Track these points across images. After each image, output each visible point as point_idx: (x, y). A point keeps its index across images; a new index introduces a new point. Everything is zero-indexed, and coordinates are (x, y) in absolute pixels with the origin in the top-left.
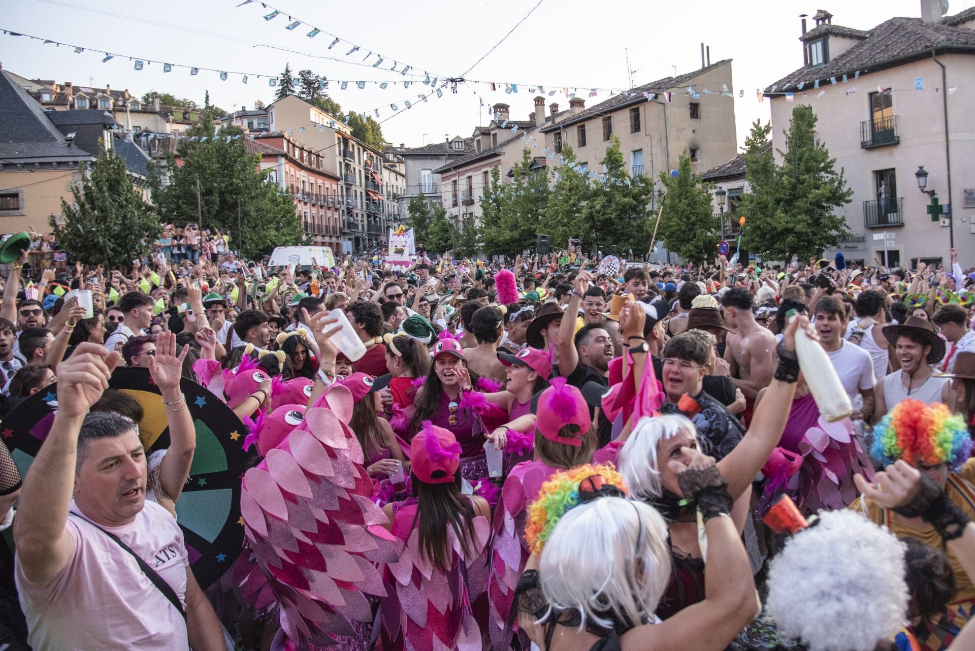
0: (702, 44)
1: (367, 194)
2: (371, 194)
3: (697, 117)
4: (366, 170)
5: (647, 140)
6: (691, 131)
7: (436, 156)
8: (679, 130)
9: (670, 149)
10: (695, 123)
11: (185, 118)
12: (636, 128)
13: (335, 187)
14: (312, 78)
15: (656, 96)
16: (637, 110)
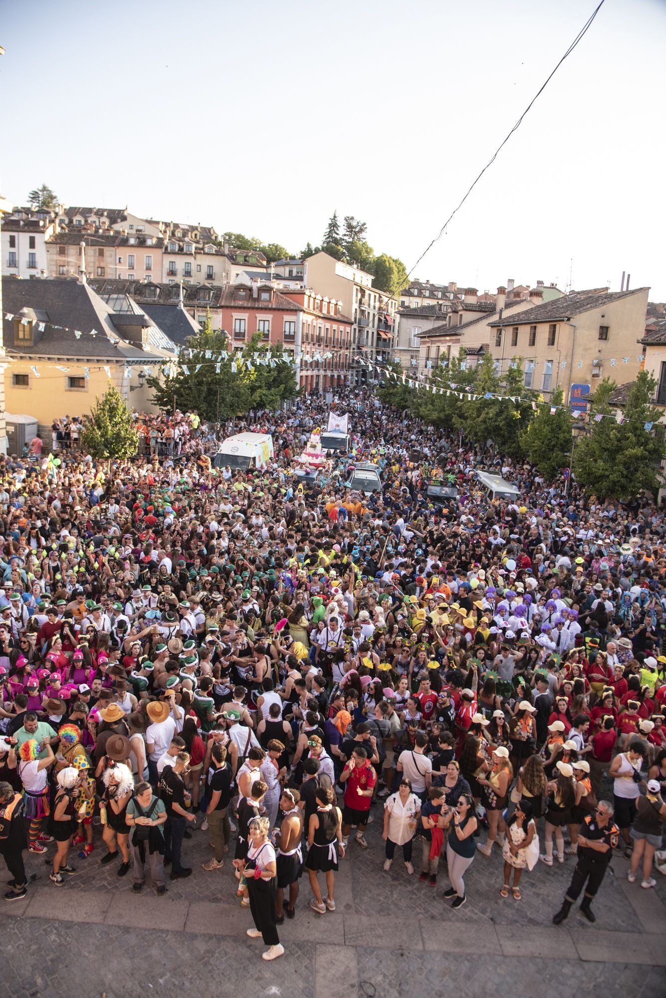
0: (624, 273)
1: (378, 334)
2: (382, 334)
3: (606, 339)
4: (380, 314)
5: (557, 354)
6: (597, 350)
7: (426, 317)
8: (585, 350)
9: (574, 365)
10: (602, 344)
11: (245, 260)
12: (552, 342)
13: (348, 329)
14: (354, 224)
15: (569, 319)
16: (555, 326)
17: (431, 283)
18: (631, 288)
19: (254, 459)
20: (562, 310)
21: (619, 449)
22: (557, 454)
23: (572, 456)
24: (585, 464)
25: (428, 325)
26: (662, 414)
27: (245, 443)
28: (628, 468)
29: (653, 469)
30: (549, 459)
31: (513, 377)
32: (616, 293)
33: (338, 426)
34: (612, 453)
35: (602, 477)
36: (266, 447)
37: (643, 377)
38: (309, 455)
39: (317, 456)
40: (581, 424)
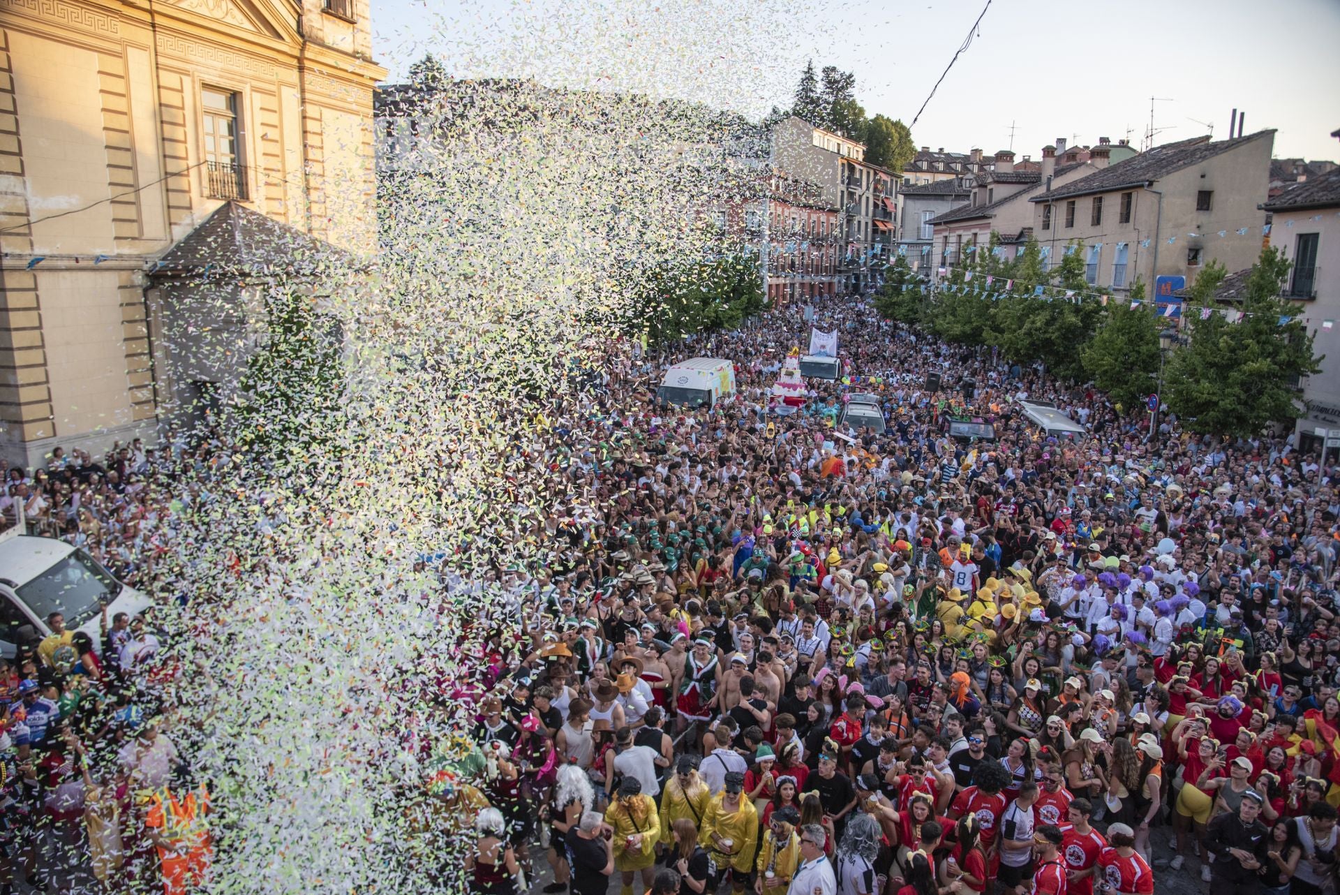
0: (1234, 111)
1: (874, 225)
2: (879, 224)
3: (1207, 209)
4: (876, 197)
5: (1134, 235)
6: (1194, 226)
7: (941, 197)
8: (1176, 227)
9: (1160, 249)
10: (1203, 217)
12: (1125, 218)
13: (833, 220)
14: (836, 76)
15: (1151, 184)
16: (1129, 196)
17: (946, 151)
18: (1245, 133)
19: (710, 392)
20: (1140, 172)
21: (1234, 364)
22: (1138, 375)
23: (1162, 377)
24: (1181, 387)
25: (943, 208)
26: (1300, 311)
27: (696, 371)
28: (1247, 391)
29: (1288, 391)
30: (1126, 383)
31: (1070, 269)
32: (1222, 142)
33: (823, 347)
34: (1222, 370)
35: (1209, 405)
36: (725, 377)
37: (1269, 258)
38: (784, 385)
39: (795, 387)
40: (1172, 332)
